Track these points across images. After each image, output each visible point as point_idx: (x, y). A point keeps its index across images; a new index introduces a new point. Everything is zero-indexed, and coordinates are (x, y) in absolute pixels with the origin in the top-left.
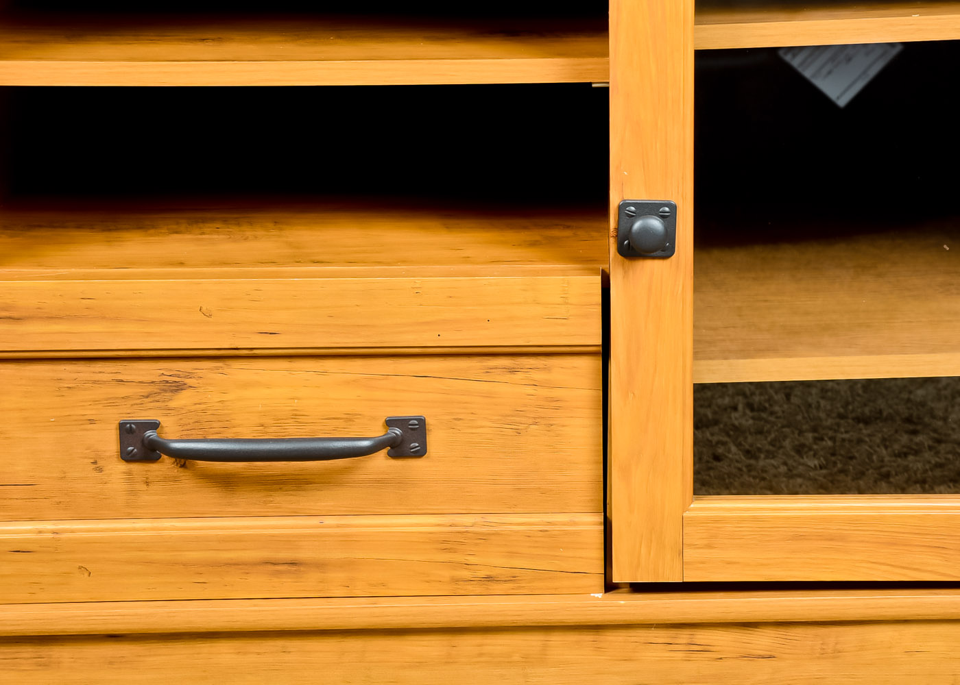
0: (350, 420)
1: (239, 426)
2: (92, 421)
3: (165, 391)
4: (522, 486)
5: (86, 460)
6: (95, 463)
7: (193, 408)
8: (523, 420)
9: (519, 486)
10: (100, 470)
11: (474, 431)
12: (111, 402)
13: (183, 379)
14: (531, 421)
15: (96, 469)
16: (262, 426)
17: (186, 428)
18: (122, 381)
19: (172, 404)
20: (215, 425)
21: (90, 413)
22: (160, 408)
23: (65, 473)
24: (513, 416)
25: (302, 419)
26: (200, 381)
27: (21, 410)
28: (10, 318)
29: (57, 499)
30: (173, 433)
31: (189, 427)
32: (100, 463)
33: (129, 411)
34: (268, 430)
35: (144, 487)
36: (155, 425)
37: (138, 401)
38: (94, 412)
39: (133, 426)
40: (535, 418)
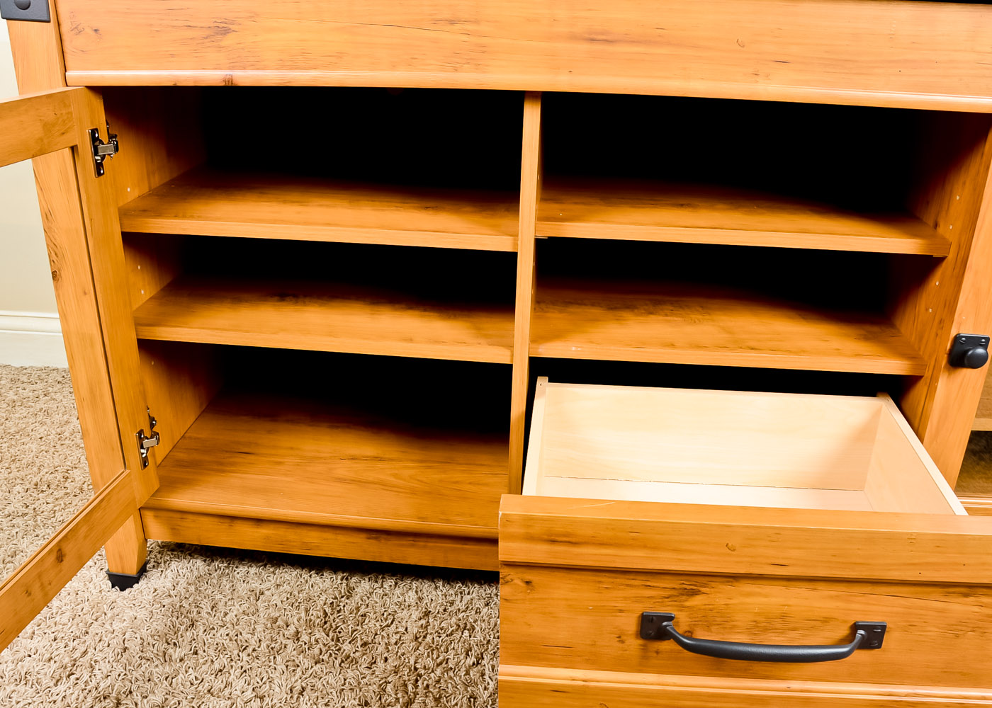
0: (826, 622)
1: (736, 621)
2: (621, 611)
3: (683, 595)
4: (949, 670)
5: (613, 635)
6: (619, 637)
7: (704, 607)
8: (964, 628)
9: (946, 670)
10: (623, 642)
11: (922, 633)
12: (638, 599)
13: (699, 588)
14: (969, 629)
15: (619, 641)
16: (755, 622)
17: (694, 620)
18: (649, 586)
19: (687, 604)
20: (717, 619)
21: (620, 605)
22: (677, 606)
23: (595, 642)
24: (956, 625)
25: (788, 619)
26: (712, 590)
27: (567, 600)
28: (569, 542)
29: (587, 658)
30: (682, 623)
31: (697, 619)
32: (623, 638)
33: (651, 606)
34: (759, 625)
35: (655, 655)
36: (671, 618)
37: (660, 600)
38: (623, 605)
39: (654, 618)
40: (974, 628)
